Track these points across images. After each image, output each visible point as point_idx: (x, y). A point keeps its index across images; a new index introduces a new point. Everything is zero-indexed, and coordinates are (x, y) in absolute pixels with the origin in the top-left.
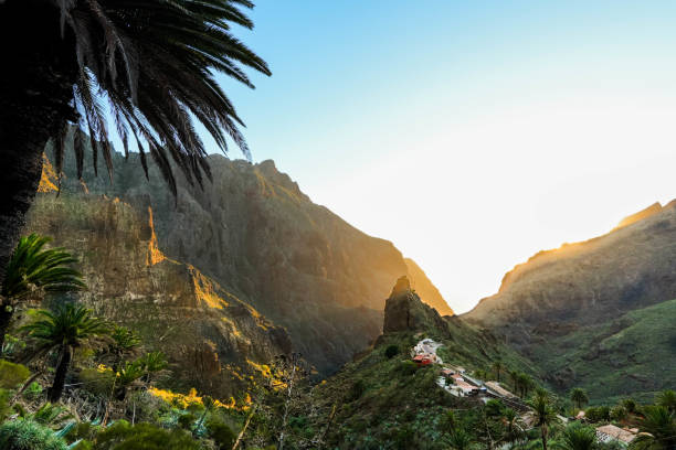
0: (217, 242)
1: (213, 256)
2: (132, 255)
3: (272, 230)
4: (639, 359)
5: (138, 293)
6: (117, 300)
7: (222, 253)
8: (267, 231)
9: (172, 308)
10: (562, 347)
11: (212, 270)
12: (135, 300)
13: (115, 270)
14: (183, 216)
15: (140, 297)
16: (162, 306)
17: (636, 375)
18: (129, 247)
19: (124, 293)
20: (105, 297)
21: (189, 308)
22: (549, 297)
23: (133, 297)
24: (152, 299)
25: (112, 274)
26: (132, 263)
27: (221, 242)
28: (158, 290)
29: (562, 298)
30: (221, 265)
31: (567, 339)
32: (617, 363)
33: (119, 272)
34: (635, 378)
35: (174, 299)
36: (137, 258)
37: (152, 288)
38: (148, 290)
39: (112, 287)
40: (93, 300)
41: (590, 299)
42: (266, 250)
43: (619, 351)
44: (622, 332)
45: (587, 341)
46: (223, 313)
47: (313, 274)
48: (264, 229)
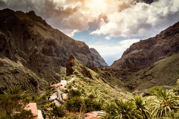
1: (7, 51)
3: (33, 39)
4: (155, 77)
10: (136, 75)
17: (153, 82)
22: (135, 59)
29: (139, 59)
30: (11, 54)
31: (138, 72)
32: (149, 79)
34: (153, 83)
41: (147, 59)
43: (150, 75)
44: (152, 69)
45: (143, 73)
46: (7, 73)
47: (51, 56)
48: (30, 39)
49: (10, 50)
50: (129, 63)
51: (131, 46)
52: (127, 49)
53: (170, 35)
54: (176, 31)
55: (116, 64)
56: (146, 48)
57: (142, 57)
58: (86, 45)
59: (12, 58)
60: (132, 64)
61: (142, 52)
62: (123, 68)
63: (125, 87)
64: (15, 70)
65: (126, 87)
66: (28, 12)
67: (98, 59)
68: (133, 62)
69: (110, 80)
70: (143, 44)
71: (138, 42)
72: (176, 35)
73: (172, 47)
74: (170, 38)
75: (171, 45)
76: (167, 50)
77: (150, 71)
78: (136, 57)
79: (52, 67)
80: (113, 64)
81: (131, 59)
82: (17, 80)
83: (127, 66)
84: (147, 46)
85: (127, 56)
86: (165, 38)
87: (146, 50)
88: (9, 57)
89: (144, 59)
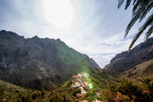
0: (46, 56)
1: (45, 59)
2: (23, 59)
4: (139, 76)
5: (25, 67)
7: (47, 58)
8: (58, 53)
9: (32, 70)
10: (123, 74)
11: (45, 62)
14: (38, 50)
15: (25, 68)
16: (30, 70)
18: (22, 57)
19: (21, 67)
20: (17, 68)
22: (120, 64)
23: (23, 68)
24: (28, 68)
25: (19, 63)
27: (47, 56)
28: (29, 66)
29: (123, 64)
30: (47, 61)
31: (124, 72)
32: (135, 77)
35: (33, 68)
36: (24, 59)
38: (27, 66)
39: (19, 66)
40: (14, 69)
41: (129, 63)
42: (58, 57)
43: (135, 74)
44: (136, 70)
45: (128, 73)
46: (44, 71)
47: (68, 62)
49: (46, 59)
50: (116, 66)
51: (116, 56)
52: (113, 58)
53: (145, 47)
54: (149, 44)
55: (107, 67)
56: (127, 56)
57: (125, 62)
58: (87, 56)
59: (47, 63)
60: (118, 67)
61: (124, 59)
62: (112, 69)
64: (49, 69)
66: (57, 39)
67: (94, 64)
68: (119, 66)
69: (107, 76)
70: (125, 54)
71: (121, 53)
72: (149, 47)
73: (148, 55)
74: (145, 49)
75: (147, 53)
76: (144, 57)
77: (134, 71)
78: (121, 62)
79: (69, 68)
80: (105, 67)
81: (117, 64)
82: (49, 75)
83: (115, 68)
84: (128, 55)
85: (114, 62)
86: (140, 49)
87: (127, 57)
89: (126, 64)
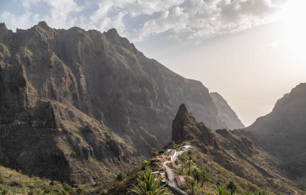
1: (75, 96)
2: (15, 97)
3: (114, 77)
5: (22, 120)
6: (10, 125)
7: (80, 94)
8: (111, 78)
9: (43, 129)
11: (75, 105)
12: (20, 125)
13: (6, 106)
14: (52, 70)
15: (23, 123)
16: (37, 128)
18: (12, 92)
19: (13, 121)
21: (52, 129)
23: (19, 123)
24: (31, 124)
25: (5, 109)
26: (16, 102)
27: (79, 87)
28: (34, 118)
30: (80, 101)
33: (9, 108)
35: (44, 123)
36: (18, 98)
37: (30, 117)
38: (28, 118)
39: (5, 118)
46: (75, 131)
47: (143, 105)
48: (109, 77)
59: (81, 107)
63: (282, 169)
64: (87, 127)
65: (284, 169)
66: (106, 31)
67: (224, 112)
82: (89, 144)
88: (78, 105)
